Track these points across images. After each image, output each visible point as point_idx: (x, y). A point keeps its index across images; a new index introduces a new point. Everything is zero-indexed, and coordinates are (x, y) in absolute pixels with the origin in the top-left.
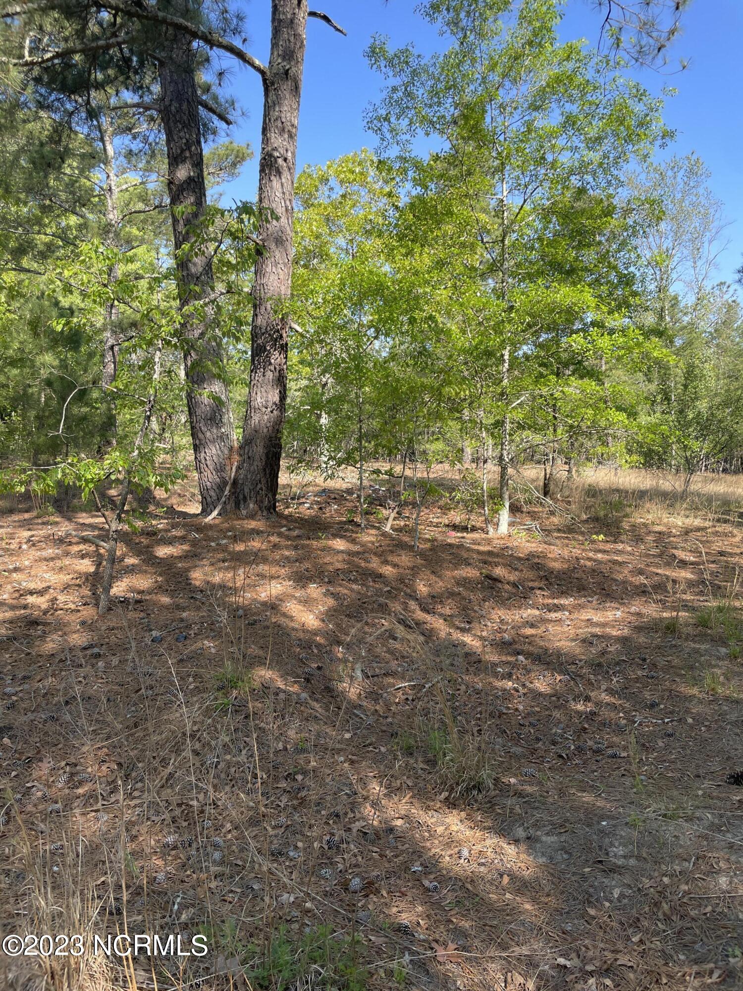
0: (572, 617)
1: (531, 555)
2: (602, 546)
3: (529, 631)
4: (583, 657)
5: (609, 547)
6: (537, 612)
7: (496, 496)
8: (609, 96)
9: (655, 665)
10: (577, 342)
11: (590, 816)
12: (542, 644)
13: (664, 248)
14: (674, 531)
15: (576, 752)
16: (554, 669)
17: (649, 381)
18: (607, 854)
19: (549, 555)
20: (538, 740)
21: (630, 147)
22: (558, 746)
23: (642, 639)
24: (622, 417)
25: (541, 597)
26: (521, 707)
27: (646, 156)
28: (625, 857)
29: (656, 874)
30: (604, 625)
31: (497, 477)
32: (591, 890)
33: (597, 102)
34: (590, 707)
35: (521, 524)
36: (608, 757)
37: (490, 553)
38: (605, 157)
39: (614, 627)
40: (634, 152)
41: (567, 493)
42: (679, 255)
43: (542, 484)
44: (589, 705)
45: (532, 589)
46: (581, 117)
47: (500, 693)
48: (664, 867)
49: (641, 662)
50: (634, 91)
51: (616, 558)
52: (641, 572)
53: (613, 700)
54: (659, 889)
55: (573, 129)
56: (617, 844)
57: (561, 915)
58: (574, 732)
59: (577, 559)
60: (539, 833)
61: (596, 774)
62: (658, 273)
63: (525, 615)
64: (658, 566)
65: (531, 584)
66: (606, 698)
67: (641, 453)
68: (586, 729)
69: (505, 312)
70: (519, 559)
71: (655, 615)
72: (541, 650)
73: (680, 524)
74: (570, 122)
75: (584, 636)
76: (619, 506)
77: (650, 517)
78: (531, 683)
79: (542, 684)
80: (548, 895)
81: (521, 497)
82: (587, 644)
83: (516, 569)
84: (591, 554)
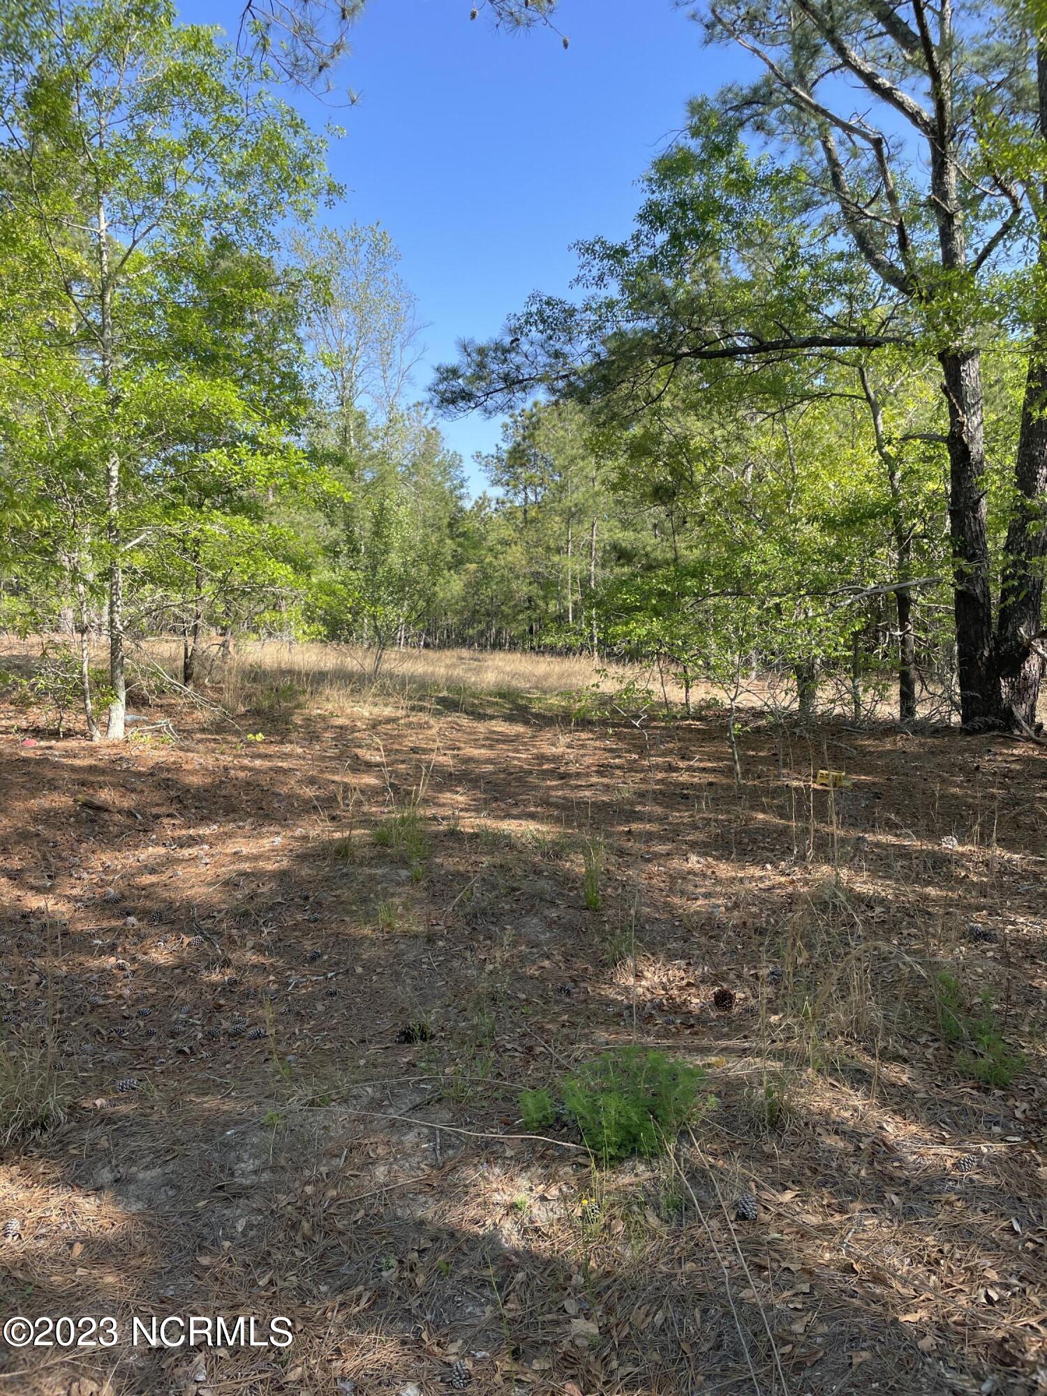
0: (213, 851)
1: (158, 768)
2: (262, 749)
3: (148, 879)
4: (223, 906)
5: (273, 749)
6: (161, 850)
7: (105, 682)
8: (254, 117)
9: (319, 904)
10: (217, 459)
11: (211, 1127)
12: (165, 894)
13: (346, 345)
14: (359, 724)
15: (205, 1042)
16: (181, 929)
17: (333, 524)
18: (232, 1175)
19: (185, 767)
20: (150, 1034)
21: (286, 195)
22: (179, 1038)
23: (305, 872)
24: (285, 570)
25: (171, 828)
26: (126, 992)
27: (307, 213)
28: (255, 1172)
29: (297, 1184)
30: (256, 858)
31: (105, 654)
32: (205, 1231)
33: (238, 121)
34: (230, 974)
35: (147, 723)
36: (250, 1039)
37: (92, 769)
38: (252, 201)
39: (269, 859)
40: (291, 204)
41: (218, 678)
42: (365, 359)
43: (181, 663)
44: (228, 971)
45: (157, 817)
46: (216, 138)
47: (95, 977)
48: (307, 1173)
49: (302, 902)
50: (288, 118)
51: (280, 764)
52: (312, 781)
53: (262, 959)
54: (299, 1204)
55: (203, 152)
56: (246, 1157)
57: (160, 1277)
58: (204, 1014)
59: (226, 769)
60: (134, 1169)
61: (228, 1066)
62: (339, 379)
63: (142, 857)
64: (335, 771)
65: (155, 811)
66: (252, 958)
67: (325, 622)
68: (221, 1006)
69: (107, 404)
70: (139, 775)
71: (325, 837)
72: (163, 905)
73: (367, 714)
74: (197, 140)
75: (227, 877)
76: (290, 694)
77: (330, 706)
78: (145, 954)
79: (161, 955)
80: (142, 1255)
81: (143, 683)
82: (231, 887)
83: (133, 791)
84: (246, 762)
